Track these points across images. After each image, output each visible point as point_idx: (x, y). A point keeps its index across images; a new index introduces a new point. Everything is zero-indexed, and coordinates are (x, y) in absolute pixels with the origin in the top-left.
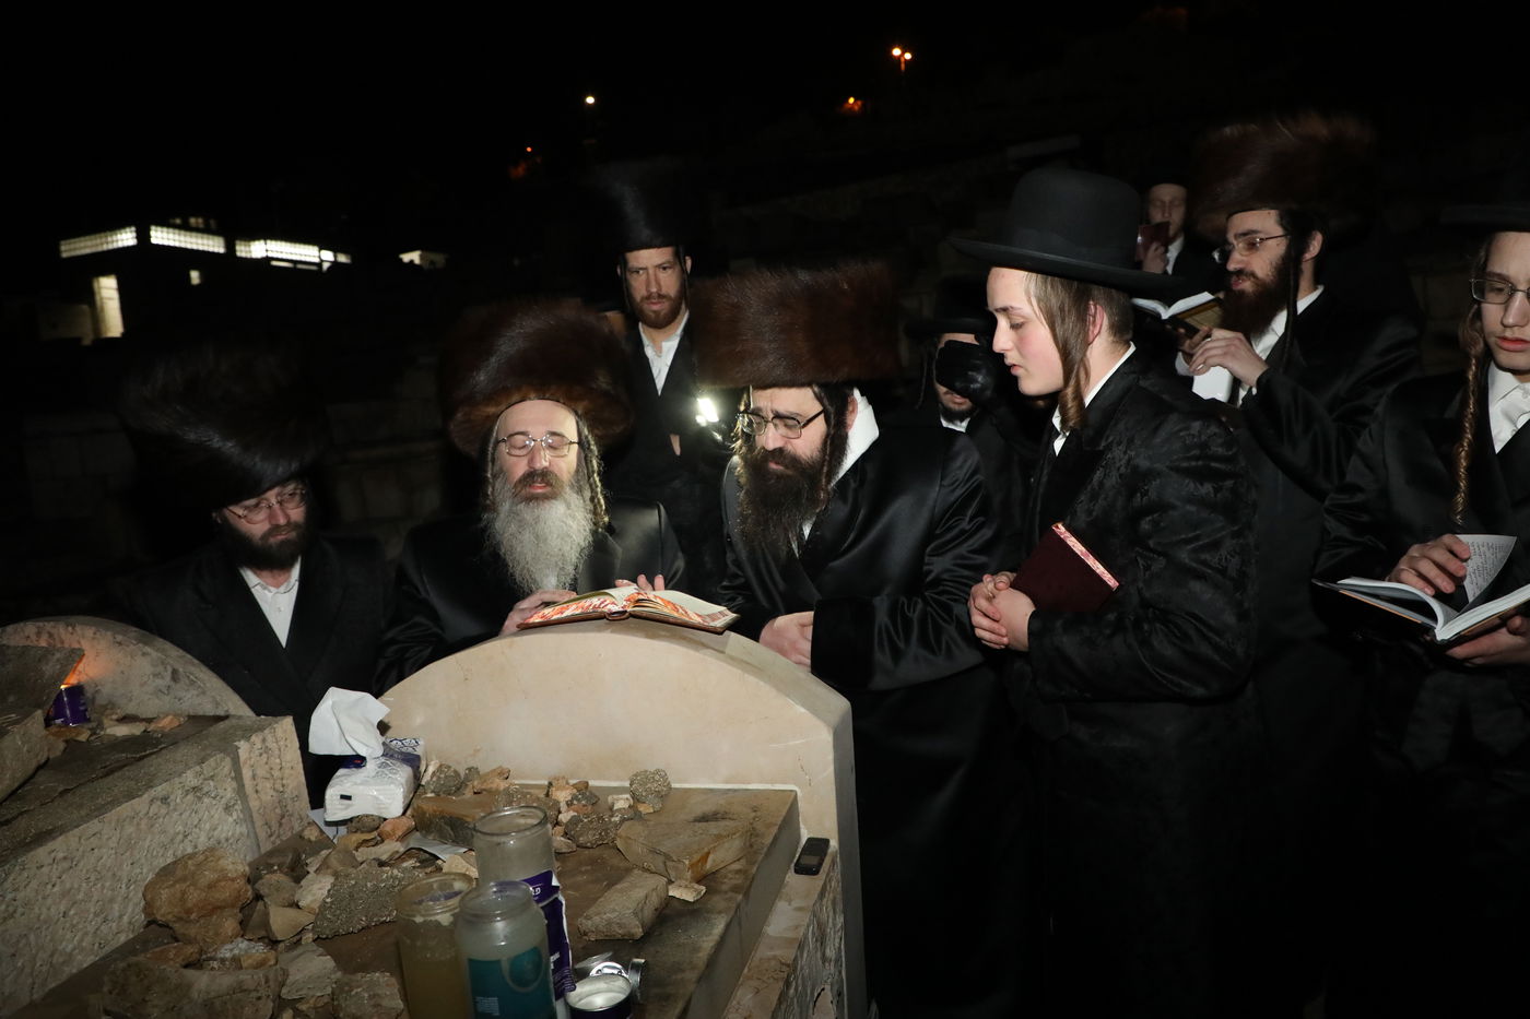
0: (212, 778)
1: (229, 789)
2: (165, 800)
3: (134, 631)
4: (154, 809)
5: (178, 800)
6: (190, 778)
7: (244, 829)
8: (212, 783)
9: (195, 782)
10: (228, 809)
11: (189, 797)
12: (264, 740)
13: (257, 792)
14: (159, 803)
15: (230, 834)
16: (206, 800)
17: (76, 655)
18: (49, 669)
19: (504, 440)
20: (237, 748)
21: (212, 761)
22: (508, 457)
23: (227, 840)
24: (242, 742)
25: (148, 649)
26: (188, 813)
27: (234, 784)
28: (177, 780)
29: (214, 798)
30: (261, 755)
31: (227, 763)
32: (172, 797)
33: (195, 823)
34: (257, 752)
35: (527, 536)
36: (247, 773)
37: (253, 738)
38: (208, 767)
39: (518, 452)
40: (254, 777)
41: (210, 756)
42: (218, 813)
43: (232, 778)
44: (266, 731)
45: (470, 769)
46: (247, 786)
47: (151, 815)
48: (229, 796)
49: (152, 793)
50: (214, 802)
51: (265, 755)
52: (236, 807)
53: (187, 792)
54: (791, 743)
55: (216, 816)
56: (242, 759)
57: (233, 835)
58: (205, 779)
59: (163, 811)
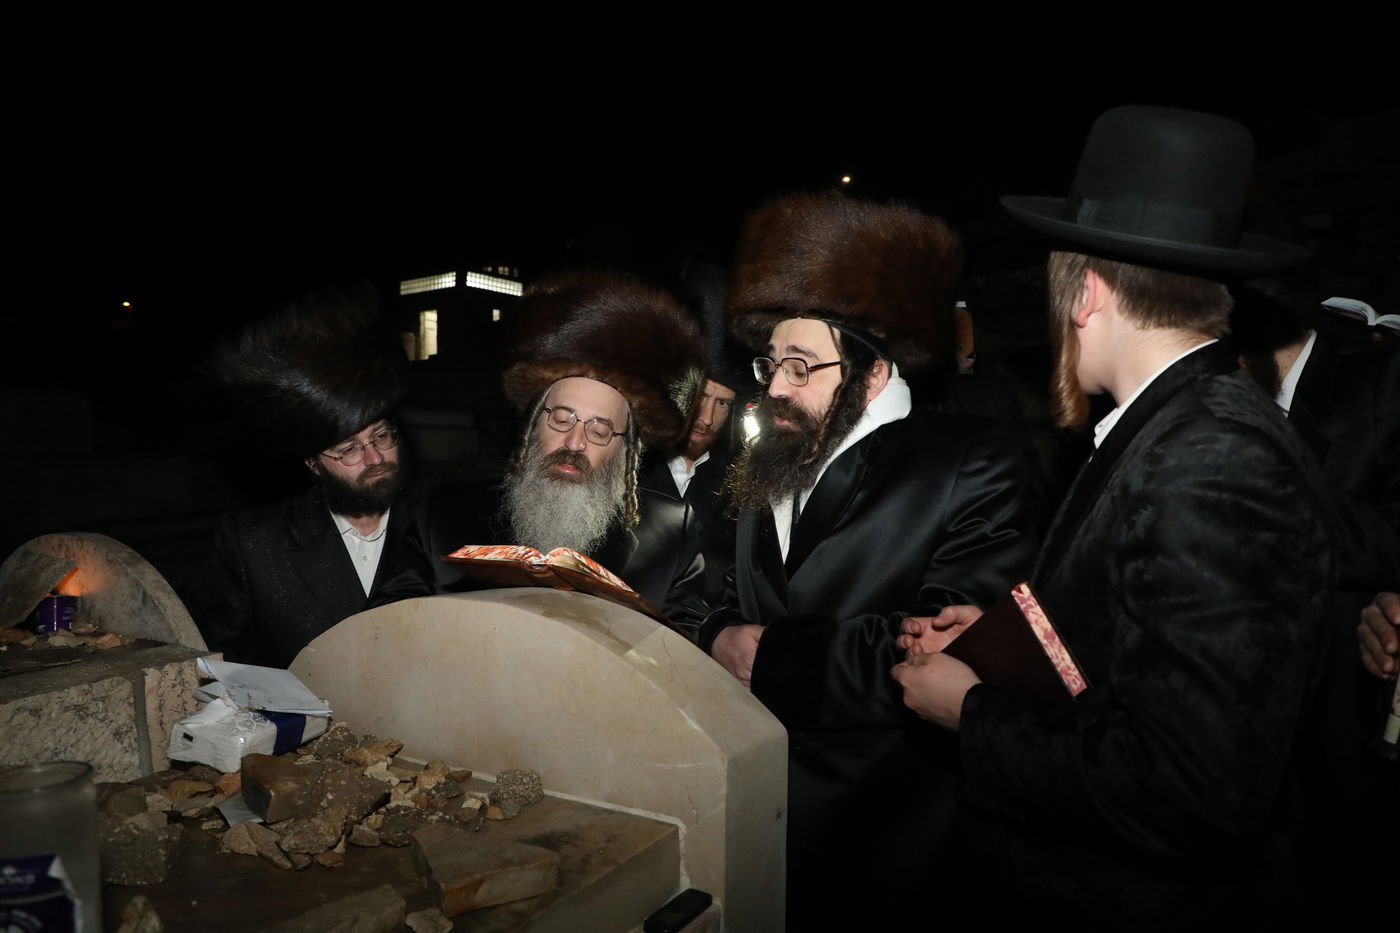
0: (103, 699)
1: (124, 715)
2: (36, 712)
3: (127, 552)
4: (18, 718)
5: (53, 715)
6: (73, 695)
7: (135, 759)
8: (101, 705)
9: (79, 700)
10: (118, 735)
11: (68, 713)
12: (180, 672)
13: (161, 723)
14: (26, 713)
15: (115, 761)
16: (91, 720)
17: (71, 568)
18: (44, 577)
19: (548, 411)
20: (145, 674)
21: (106, 683)
22: (547, 428)
23: (111, 766)
24: (152, 669)
25: (129, 569)
26: (64, 731)
27: (132, 711)
28: (56, 694)
29: (102, 721)
30: (174, 686)
31: (125, 689)
32: (46, 710)
33: (72, 742)
34: (170, 683)
35: (542, 510)
36: (151, 703)
37: (167, 667)
38: (98, 689)
39: (558, 427)
40: (160, 707)
41: (108, 677)
42: (104, 734)
43: (130, 704)
44: (185, 663)
45: (366, 737)
46: (148, 715)
47: (12, 724)
48: (121, 722)
49: (21, 702)
50: (100, 725)
51: (179, 689)
52: (130, 735)
53: (67, 709)
54: (680, 766)
55: (101, 740)
56: (147, 687)
57: (119, 763)
58: (94, 700)
59: (31, 722)
